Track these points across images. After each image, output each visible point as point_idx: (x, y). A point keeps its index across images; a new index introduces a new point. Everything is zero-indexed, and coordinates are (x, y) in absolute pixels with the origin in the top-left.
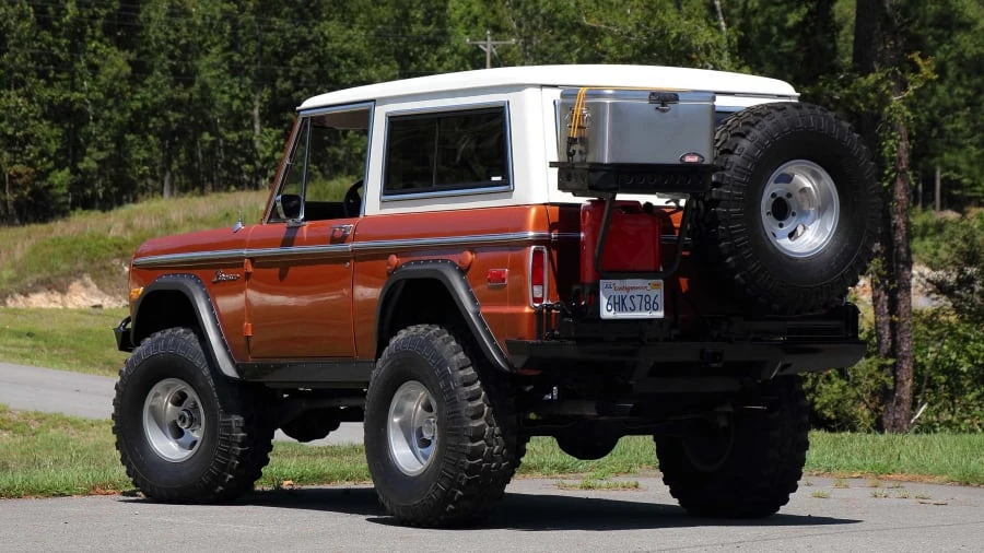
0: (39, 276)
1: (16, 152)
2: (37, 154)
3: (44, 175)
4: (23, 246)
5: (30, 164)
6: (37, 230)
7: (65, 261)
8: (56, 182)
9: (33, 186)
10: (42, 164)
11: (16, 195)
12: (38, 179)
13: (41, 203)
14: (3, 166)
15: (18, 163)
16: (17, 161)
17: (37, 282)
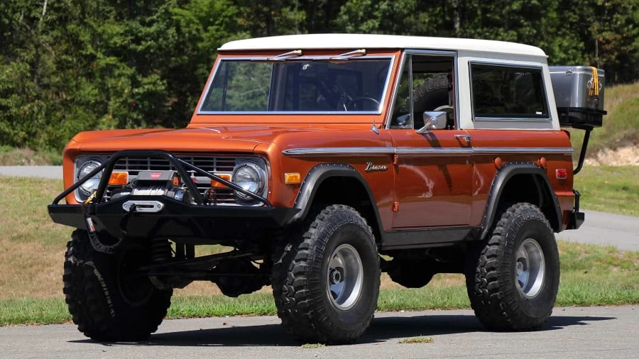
0: (626, 132)
1: (606, 21)
2: (624, 22)
3: (629, 40)
5: (617, 31)
9: (619, 51)
10: (628, 31)
11: (605, 60)
12: (624, 45)
13: (627, 65)
14: (593, 33)
15: (606, 31)
16: (606, 28)
17: (625, 137)
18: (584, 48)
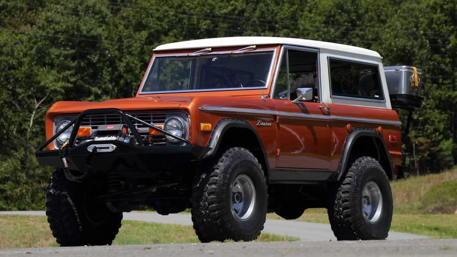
0: (436, 205)
1: (420, 130)
2: (432, 130)
3: (438, 143)
4: (425, 188)
5: (428, 137)
6: (434, 177)
7: (452, 196)
8: (444, 147)
9: (430, 150)
10: (435, 136)
11: (420, 157)
12: (433, 146)
13: (434, 161)
14: (411, 138)
15: (421, 136)
16: (420, 135)
17: (435, 208)
18: (405, 148)
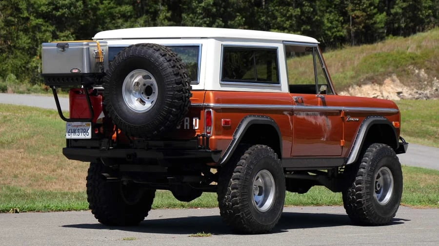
0: (367, 75)
1: (356, 4)
2: (368, 5)
3: (371, 16)
4: (359, 59)
5: (364, 10)
6: (367, 49)
7: (382, 67)
8: (378, 20)
9: (365, 23)
10: (370, 10)
11: (355, 28)
12: (368, 19)
13: (369, 32)
14: (349, 11)
15: (357, 10)
16: (357, 8)
17: (366, 78)
18: (343, 21)
